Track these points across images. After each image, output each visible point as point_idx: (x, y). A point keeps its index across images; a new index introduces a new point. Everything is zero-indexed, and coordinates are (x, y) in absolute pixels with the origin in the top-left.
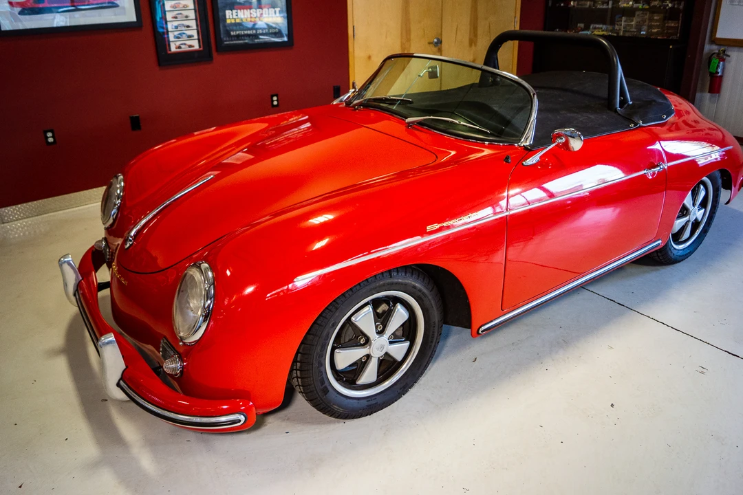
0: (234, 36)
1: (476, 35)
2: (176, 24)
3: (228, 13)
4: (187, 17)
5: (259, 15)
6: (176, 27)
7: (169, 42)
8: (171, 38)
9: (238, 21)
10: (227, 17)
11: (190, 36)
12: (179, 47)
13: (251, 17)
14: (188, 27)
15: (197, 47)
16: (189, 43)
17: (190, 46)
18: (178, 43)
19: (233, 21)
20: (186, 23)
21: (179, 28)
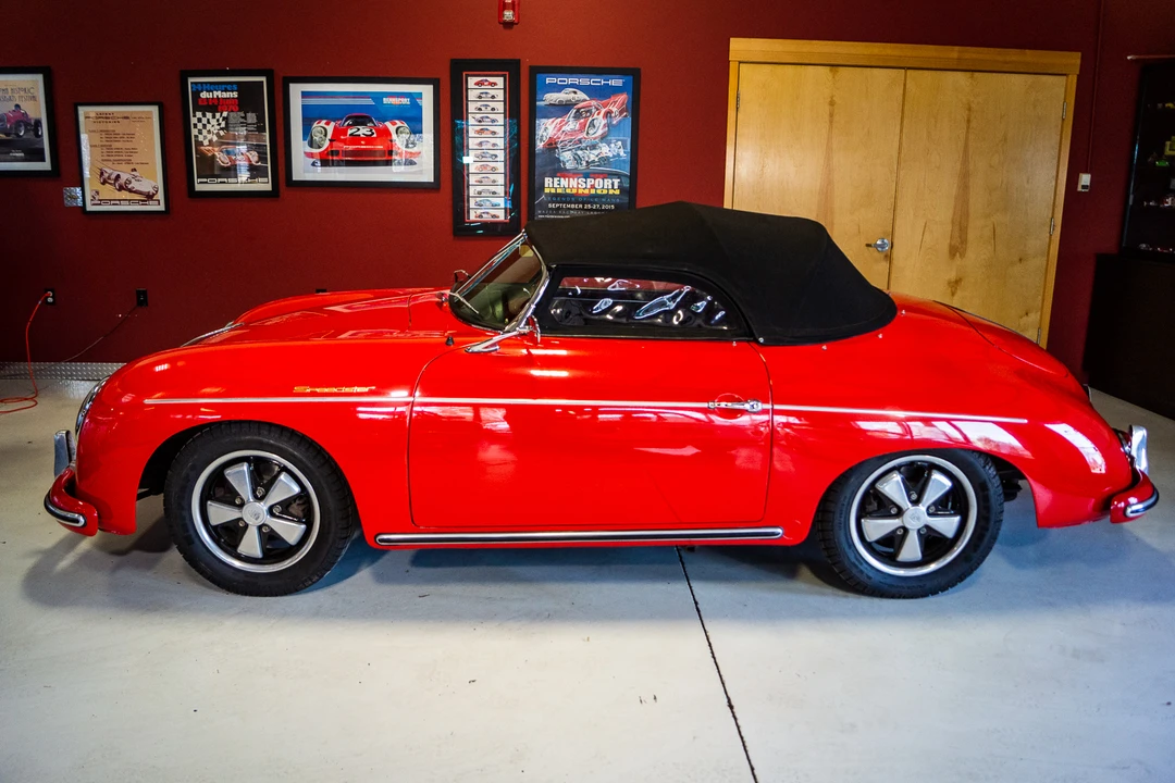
0: (552, 209)
1: (964, 241)
2: (479, 188)
3: (548, 181)
4: (494, 181)
5: (589, 186)
6: (480, 193)
7: (469, 209)
8: (472, 205)
9: (559, 191)
10: (546, 185)
11: (495, 206)
12: (481, 216)
13: (578, 188)
14: (494, 193)
15: (502, 218)
16: (493, 212)
17: (494, 216)
18: (479, 212)
19: (553, 191)
20: (493, 189)
21: (483, 195)
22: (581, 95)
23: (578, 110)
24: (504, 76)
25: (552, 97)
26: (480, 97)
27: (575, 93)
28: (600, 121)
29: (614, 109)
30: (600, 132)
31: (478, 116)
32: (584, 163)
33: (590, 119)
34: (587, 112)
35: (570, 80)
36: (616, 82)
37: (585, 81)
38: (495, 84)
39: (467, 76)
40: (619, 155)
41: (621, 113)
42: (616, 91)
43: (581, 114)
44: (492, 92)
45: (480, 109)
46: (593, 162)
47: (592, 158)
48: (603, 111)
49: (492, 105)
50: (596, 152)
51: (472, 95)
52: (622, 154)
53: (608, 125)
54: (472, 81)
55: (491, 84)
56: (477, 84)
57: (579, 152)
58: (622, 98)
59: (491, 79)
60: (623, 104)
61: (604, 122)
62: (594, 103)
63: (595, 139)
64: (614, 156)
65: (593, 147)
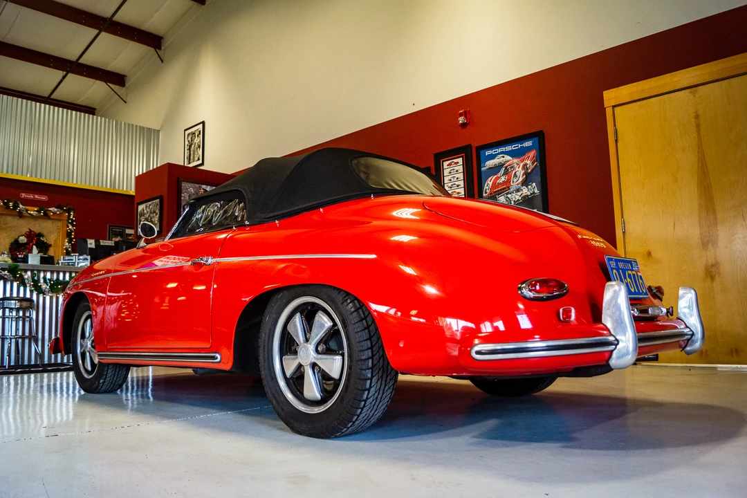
22: (508, 158)
23: (506, 167)
24: (462, 157)
25: (490, 163)
26: (450, 173)
27: (503, 157)
28: (520, 172)
29: (529, 162)
30: (521, 179)
31: (450, 185)
32: (513, 202)
33: (514, 172)
34: (511, 168)
35: (500, 150)
36: (528, 144)
37: (509, 148)
38: (458, 163)
39: (443, 161)
40: (534, 193)
41: (533, 163)
42: (529, 149)
43: (508, 170)
44: (456, 168)
45: (450, 180)
46: (518, 200)
47: (518, 197)
48: (522, 165)
49: (457, 176)
50: (519, 193)
51: (446, 172)
52: (536, 191)
53: (526, 174)
54: (446, 164)
55: (456, 163)
56: (448, 165)
57: (509, 196)
58: (532, 154)
59: (455, 161)
60: (534, 157)
61: (523, 172)
62: (516, 160)
63: (518, 184)
64: (531, 194)
65: (518, 190)
